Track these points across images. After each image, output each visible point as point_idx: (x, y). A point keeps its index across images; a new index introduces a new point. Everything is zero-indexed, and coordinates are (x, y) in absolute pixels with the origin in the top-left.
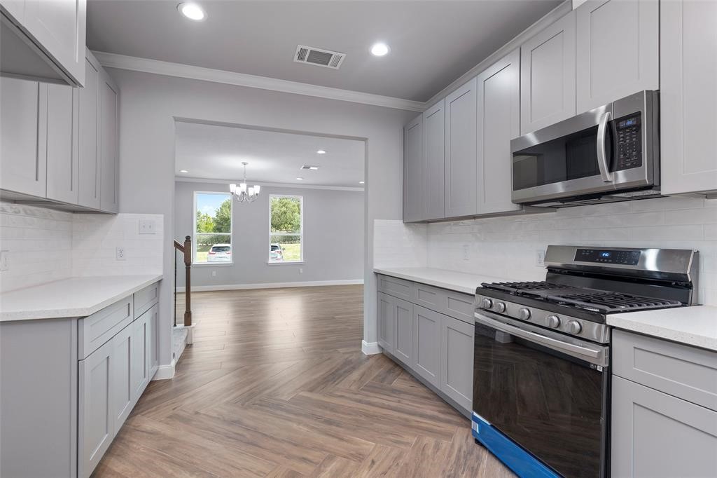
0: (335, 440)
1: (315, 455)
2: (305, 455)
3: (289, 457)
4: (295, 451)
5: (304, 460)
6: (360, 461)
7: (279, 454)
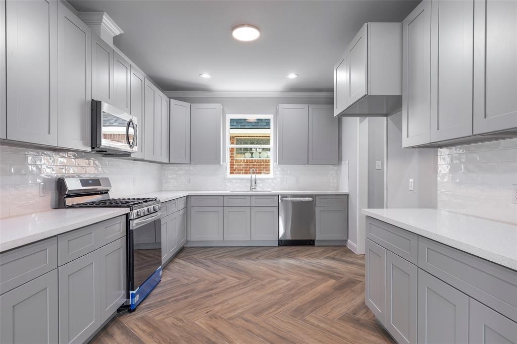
0: (220, 329)
1: (240, 322)
2: (245, 323)
3: (256, 324)
4: (251, 326)
5: (247, 321)
6: (214, 314)
7: (263, 327)
